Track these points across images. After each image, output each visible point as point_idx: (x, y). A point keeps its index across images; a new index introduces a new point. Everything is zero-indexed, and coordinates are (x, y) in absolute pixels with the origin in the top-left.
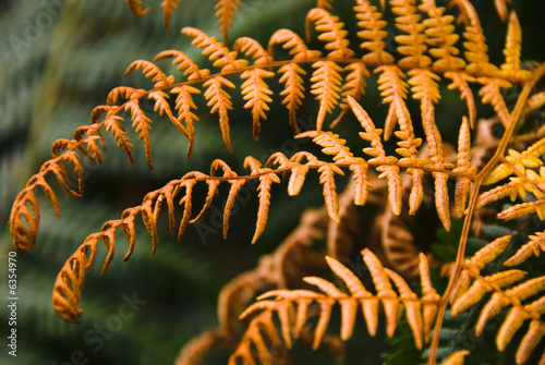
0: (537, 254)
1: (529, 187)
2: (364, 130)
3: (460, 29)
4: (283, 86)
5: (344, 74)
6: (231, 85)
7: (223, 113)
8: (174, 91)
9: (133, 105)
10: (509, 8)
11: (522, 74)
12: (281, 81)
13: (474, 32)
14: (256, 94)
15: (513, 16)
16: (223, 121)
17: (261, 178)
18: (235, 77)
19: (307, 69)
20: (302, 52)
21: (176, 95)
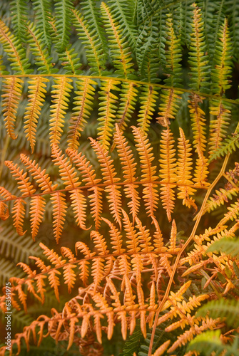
0: (180, 346)
1: (178, 312)
2: (112, 295)
3: (152, 234)
4: (80, 271)
5: (104, 263)
6: (59, 273)
7: (56, 288)
8: (36, 278)
9: (19, 288)
10: (173, 218)
11: (177, 250)
12: (80, 268)
13: (158, 234)
14: (69, 277)
15: (174, 222)
16: (56, 291)
17: (71, 320)
18: (61, 270)
19: (91, 262)
20: (88, 254)
21: (36, 280)
